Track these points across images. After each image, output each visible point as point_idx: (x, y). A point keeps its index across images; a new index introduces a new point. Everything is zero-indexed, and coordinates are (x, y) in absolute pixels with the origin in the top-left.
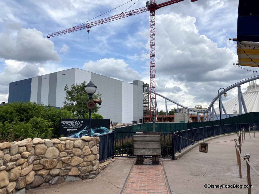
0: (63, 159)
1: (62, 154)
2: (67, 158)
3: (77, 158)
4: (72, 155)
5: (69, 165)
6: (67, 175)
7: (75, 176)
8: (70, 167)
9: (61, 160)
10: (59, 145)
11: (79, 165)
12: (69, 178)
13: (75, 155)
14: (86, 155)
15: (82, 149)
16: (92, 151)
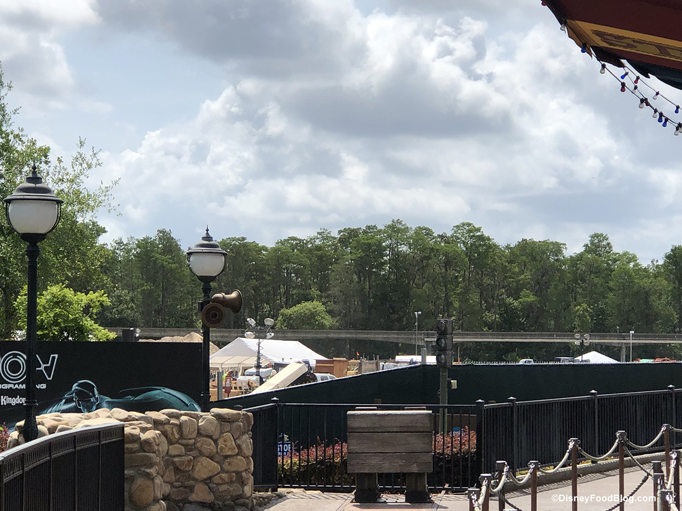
1: (176, 449)
2: (186, 458)
3: (205, 461)
4: (195, 453)
5: (190, 478)
6: (185, 501)
7: (203, 505)
8: (191, 482)
9: (173, 463)
10: (167, 427)
11: (210, 478)
12: (189, 509)
13: (201, 454)
14: (226, 457)
15: (216, 441)
16: (239, 447)
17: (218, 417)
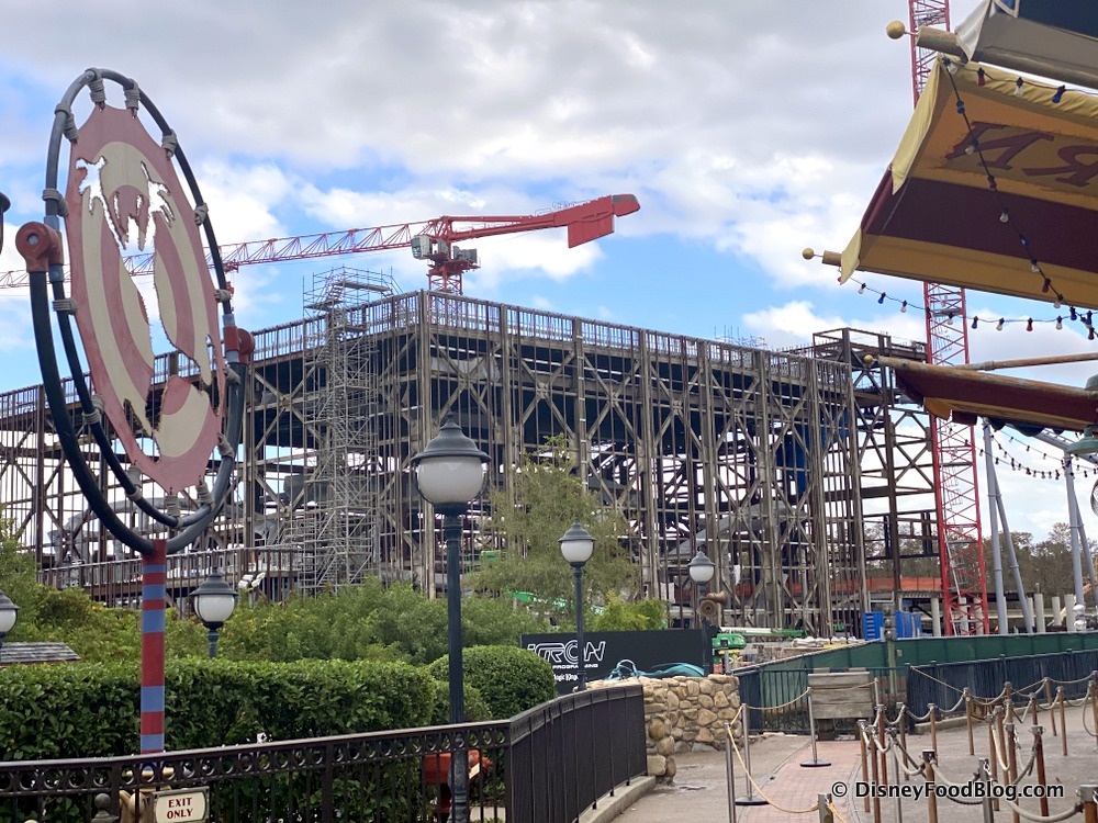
0: (685, 711)
1: (684, 704)
2: (691, 710)
3: (706, 712)
4: (699, 706)
5: (696, 724)
6: (693, 741)
7: (706, 743)
8: (697, 727)
9: (684, 714)
10: (678, 689)
11: (710, 724)
12: (697, 746)
13: (703, 706)
14: (721, 708)
15: (712, 697)
16: (729, 701)
17: (714, 680)
